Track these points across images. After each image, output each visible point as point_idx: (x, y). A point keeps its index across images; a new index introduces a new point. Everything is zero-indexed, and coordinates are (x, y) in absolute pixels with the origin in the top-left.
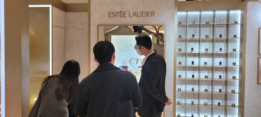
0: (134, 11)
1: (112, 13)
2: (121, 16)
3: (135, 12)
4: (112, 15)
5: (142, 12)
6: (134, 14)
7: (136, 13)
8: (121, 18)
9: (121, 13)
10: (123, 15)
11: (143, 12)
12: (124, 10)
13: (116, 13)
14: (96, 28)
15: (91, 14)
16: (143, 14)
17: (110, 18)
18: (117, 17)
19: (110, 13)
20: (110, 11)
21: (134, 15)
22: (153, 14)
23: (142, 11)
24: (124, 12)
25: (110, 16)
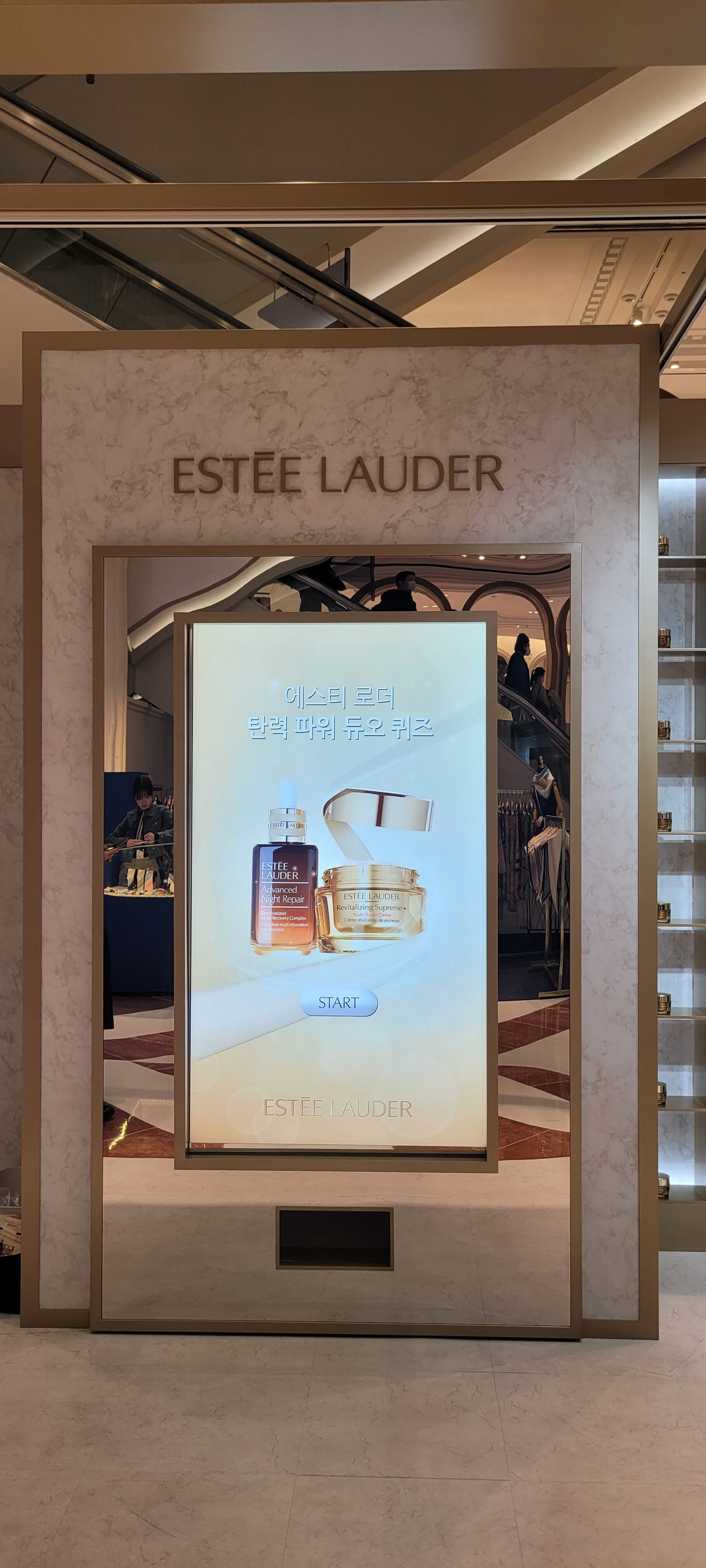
0: (356, 450)
1: (197, 462)
2: (265, 482)
3: (359, 461)
4: (198, 480)
5: (410, 462)
6: (359, 472)
7: (372, 467)
8: (265, 499)
9: (264, 466)
10: (276, 476)
11: (416, 459)
12: (284, 446)
13: (230, 467)
14: (82, 568)
15: (48, 473)
16: (421, 471)
17: (186, 498)
18: (236, 490)
19: (184, 467)
20: (183, 451)
21: (353, 476)
22: (491, 474)
23: (410, 454)
24: (284, 460)
25: (184, 483)
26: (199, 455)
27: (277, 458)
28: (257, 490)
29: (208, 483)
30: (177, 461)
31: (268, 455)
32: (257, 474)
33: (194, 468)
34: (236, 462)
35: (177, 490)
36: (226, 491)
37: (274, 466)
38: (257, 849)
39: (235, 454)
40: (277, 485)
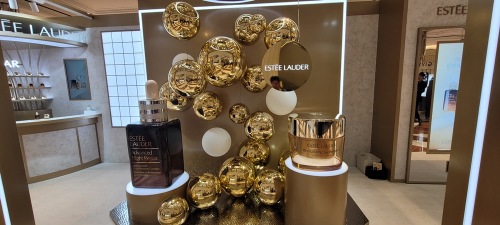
2: (458, 12)
4: (443, 12)
8: (458, 15)
9: (459, 8)
10: (461, 11)
12: (464, 3)
13: (451, 8)
14: (415, 33)
15: (409, 12)
17: (440, 16)
18: (451, 14)
19: (440, 9)
20: (440, 6)
24: (463, 7)
25: (440, 13)
26: (444, 6)
27: (462, 6)
28: (456, 13)
29: (445, 12)
30: (438, 8)
31: (460, 6)
32: (457, 10)
33: (442, 9)
34: (452, 7)
35: (438, 14)
36: (449, 14)
37: (461, 8)
38: (446, 91)
39: (452, 6)
40: (461, 12)
